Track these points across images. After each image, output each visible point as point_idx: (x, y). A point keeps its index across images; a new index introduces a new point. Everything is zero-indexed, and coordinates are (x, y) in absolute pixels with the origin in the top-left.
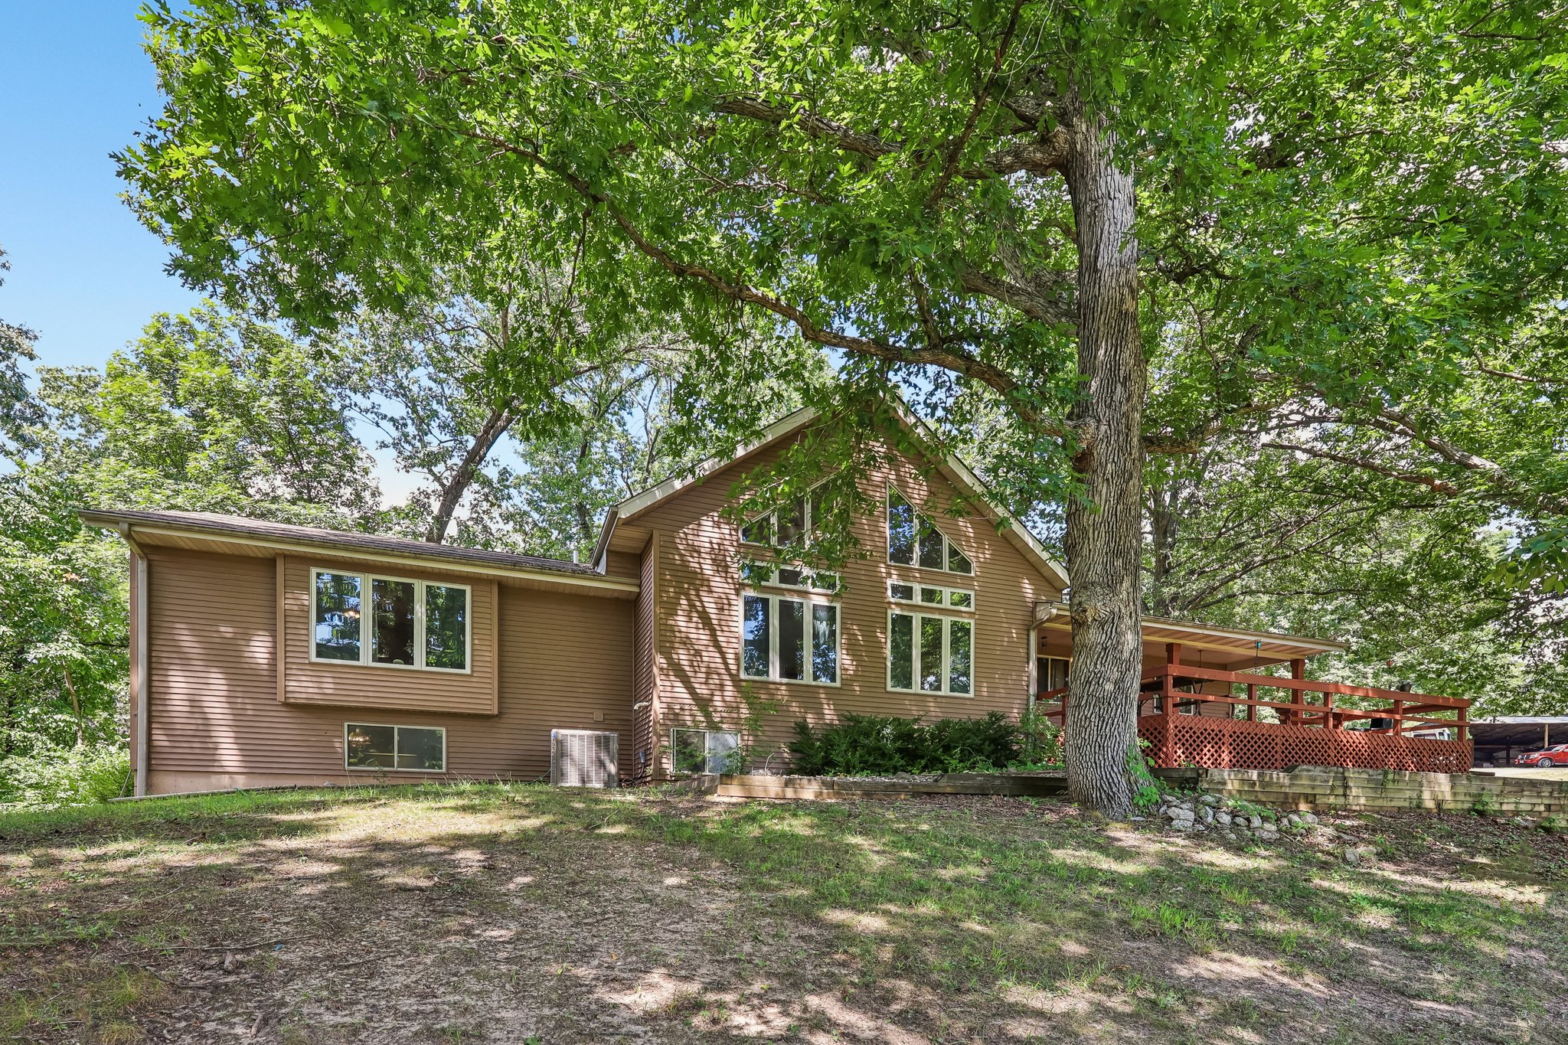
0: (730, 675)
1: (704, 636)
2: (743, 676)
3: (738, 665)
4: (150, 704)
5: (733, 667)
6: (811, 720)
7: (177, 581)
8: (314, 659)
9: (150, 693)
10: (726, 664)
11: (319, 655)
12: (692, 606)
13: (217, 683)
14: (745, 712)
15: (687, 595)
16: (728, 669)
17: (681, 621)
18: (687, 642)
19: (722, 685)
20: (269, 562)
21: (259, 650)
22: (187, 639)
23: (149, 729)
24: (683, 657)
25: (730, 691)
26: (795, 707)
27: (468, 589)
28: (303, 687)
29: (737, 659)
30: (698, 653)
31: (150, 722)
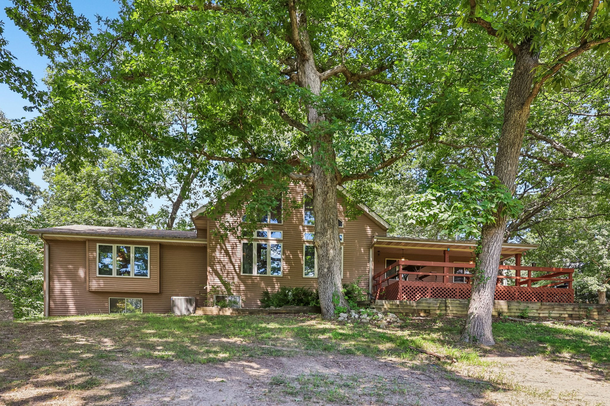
0: (237, 273)
1: (226, 259)
2: (242, 274)
3: (240, 270)
4: (49, 293)
5: (238, 271)
6: (269, 290)
7: (58, 251)
8: (98, 275)
9: (49, 289)
10: (235, 269)
11: (100, 274)
12: (222, 248)
13: (69, 284)
14: (242, 287)
15: (220, 244)
16: (236, 271)
17: (217, 254)
18: (220, 262)
19: (233, 278)
20: (83, 243)
21: (81, 273)
22: (60, 270)
23: (49, 301)
24: (218, 267)
25: (236, 280)
26: (263, 285)
27: (149, 247)
28: (94, 285)
29: (239, 268)
30: (224, 266)
31: (49, 299)
